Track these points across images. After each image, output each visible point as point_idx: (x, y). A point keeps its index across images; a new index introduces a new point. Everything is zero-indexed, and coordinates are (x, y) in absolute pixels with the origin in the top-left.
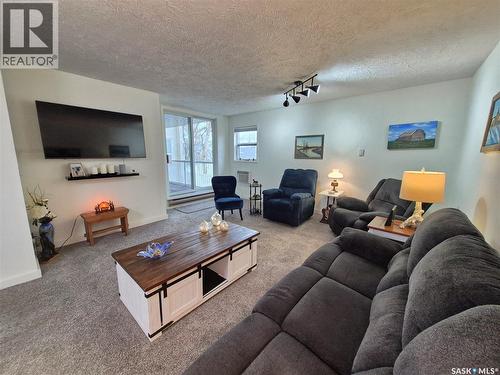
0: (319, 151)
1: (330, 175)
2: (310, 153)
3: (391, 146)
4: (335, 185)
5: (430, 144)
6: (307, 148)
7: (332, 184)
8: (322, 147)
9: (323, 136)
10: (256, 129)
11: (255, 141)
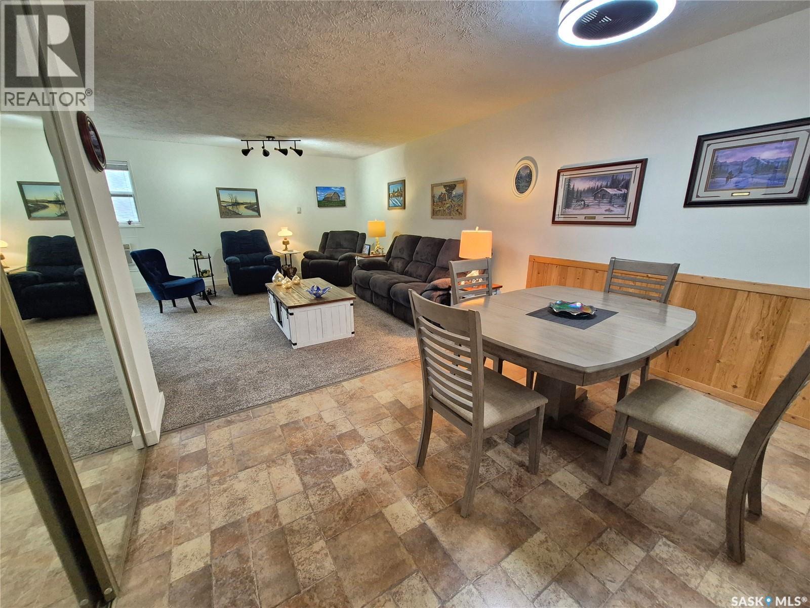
0: (255, 208)
1: (281, 234)
2: (242, 210)
3: (322, 204)
4: (286, 243)
5: (342, 204)
6: (236, 204)
7: (284, 243)
8: (257, 203)
9: (256, 191)
10: (125, 168)
11: (129, 190)
